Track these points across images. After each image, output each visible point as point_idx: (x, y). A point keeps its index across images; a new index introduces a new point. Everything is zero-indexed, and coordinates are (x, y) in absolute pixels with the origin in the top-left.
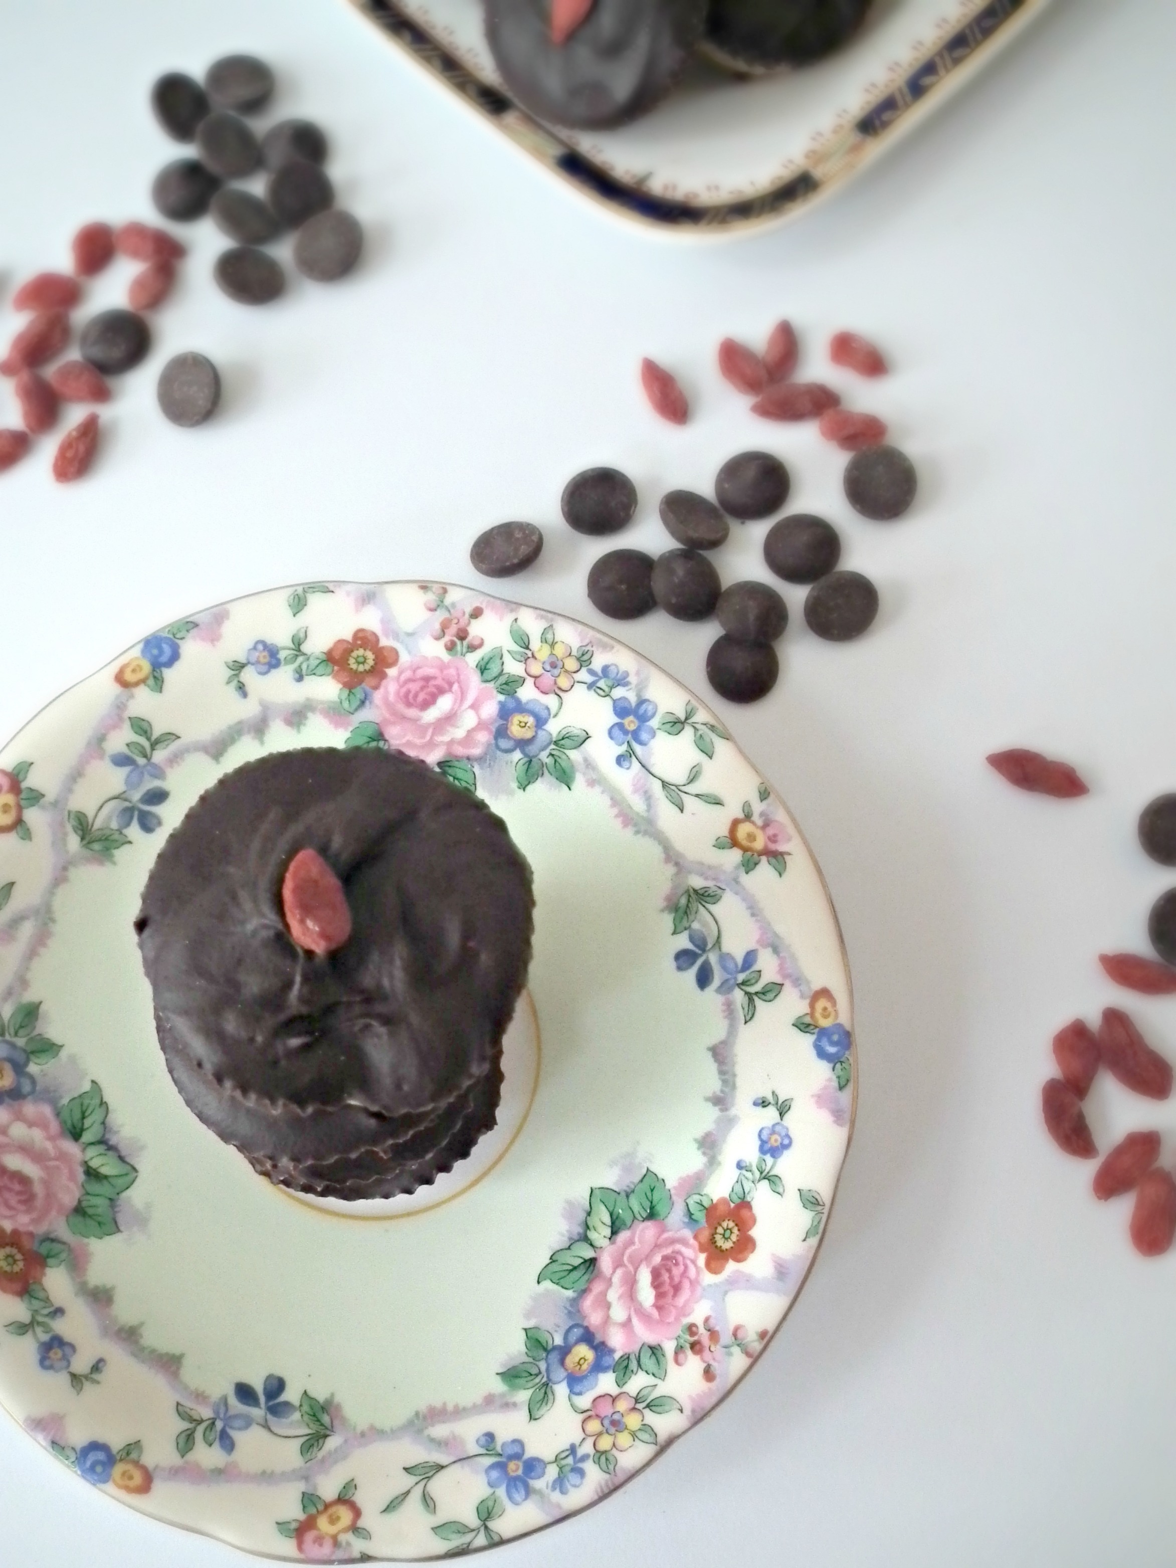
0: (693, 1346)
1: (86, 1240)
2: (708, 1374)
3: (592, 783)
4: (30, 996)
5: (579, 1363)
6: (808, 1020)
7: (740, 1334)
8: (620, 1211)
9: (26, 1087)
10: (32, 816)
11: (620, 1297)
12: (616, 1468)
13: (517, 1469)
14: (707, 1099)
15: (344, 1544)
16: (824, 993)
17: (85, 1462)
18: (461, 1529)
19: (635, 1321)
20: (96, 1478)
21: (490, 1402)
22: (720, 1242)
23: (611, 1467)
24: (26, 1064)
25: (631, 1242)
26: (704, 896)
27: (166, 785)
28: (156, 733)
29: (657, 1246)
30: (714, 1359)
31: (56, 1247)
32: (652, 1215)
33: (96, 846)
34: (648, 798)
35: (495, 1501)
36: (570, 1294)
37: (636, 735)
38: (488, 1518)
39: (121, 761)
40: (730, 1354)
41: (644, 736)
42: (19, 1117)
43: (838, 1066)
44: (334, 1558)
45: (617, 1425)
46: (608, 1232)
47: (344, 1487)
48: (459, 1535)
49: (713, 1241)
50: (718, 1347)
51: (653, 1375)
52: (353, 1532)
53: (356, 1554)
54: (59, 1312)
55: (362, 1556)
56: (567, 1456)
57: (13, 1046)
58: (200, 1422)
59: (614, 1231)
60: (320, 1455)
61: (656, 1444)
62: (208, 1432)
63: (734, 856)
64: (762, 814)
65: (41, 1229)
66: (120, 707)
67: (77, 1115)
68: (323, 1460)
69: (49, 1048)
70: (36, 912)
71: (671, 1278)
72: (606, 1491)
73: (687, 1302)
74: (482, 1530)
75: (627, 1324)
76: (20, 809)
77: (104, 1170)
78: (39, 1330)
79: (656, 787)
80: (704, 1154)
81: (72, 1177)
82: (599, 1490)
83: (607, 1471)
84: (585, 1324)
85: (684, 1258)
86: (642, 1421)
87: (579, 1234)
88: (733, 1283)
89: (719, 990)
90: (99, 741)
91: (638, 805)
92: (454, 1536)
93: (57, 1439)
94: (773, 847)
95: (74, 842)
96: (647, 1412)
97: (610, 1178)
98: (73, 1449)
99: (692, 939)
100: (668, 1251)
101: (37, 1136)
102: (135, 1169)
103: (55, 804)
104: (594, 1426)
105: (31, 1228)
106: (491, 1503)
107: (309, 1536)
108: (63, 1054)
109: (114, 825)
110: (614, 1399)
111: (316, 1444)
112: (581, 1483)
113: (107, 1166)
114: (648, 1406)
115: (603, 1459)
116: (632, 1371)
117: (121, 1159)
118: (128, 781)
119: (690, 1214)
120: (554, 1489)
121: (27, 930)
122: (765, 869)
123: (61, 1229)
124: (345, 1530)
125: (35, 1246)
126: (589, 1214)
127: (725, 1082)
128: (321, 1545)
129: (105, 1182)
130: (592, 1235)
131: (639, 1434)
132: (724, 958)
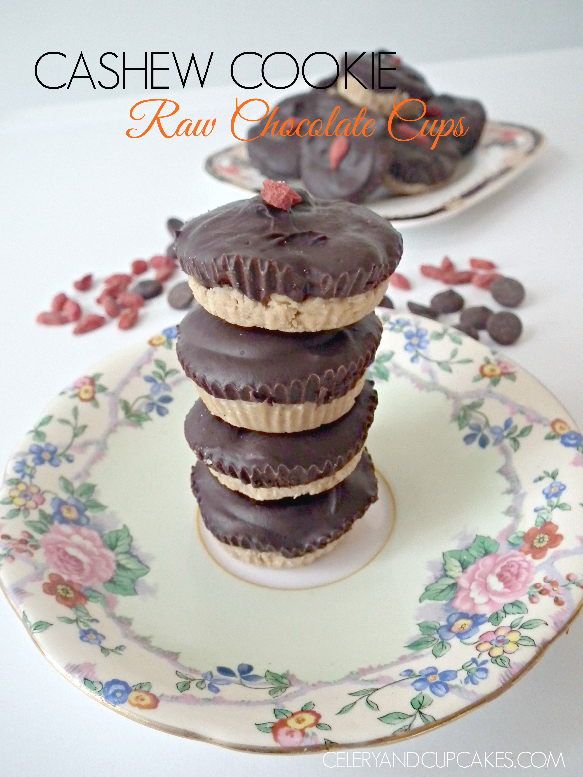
0: (540, 593)
1: (115, 595)
2: (557, 601)
3: (399, 375)
4: (90, 481)
5: (462, 627)
6: (553, 434)
7: (571, 578)
8: (465, 557)
9: (84, 521)
10: (100, 397)
11: (479, 594)
12: (510, 663)
13: (435, 678)
14: (503, 493)
15: (310, 734)
16: (558, 420)
17: (108, 691)
18: (402, 716)
19: (494, 599)
20: (116, 700)
21: (403, 659)
22: (537, 545)
23: (507, 664)
24: (86, 510)
25: (477, 569)
26: (474, 406)
27: (171, 394)
28: (168, 368)
29: (495, 565)
30: (559, 594)
31: (95, 594)
32: (487, 553)
33: (133, 419)
34: (431, 373)
35: (424, 697)
36: (444, 602)
37: (419, 346)
38: (421, 707)
39: (149, 379)
40: (569, 589)
41: (423, 344)
42: (78, 533)
43: (580, 448)
44: (303, 745)
45: (503, 642)
46: (461, 569)
47: (305, 705)
48: (400, 720)
49: (532, 547)
50: (559, 587)
51: (518, 613)
52: (316, 726)
53: (321, 741)
54: (96, 621)
55: (326, 742)
56: (471, 664)
57: (78, 501)
58: (195, 680)
59: (464, 567)
60: (284, 694)
61: (535, 645)
62: (199, 684)
63: (486, 381)
64: (496, 360)
65: (87, 584)
66: (150, 354)
67: (113, 539)
68: (286, 696)
69: (98, 506)
70: (98, 443)
71: (512, 574)
72: (507, 679)
73: (527, 578)
74: (418, 714)
75: (490, 601)
76: (94, 393)
77: (129, 566)
78: (81, 625)
79: (435, 367)
80: (511, 516)
81: (108, 566)
82: (502, 679)
83: (504, 666)
84: (460, 611)
85: (516, 562)
86: (520, 635)
87: (441, 575)
88: (555, 557)
89: (495, 444)
90: (138, 369)
91: (426, 378)
92: (397, 721)
93: (88, 677)
94: (505, 371)
95: (121, 414)
96: (522, 631)
97: (454, 545)
98: (100, 683)
99: (471, 428)
100: (505, 563)
101: (88, 544)
102: (148, 567)
103: (113, 394)
104: (486, 646)
105: (80, 582)
106: (421, 699)
107: (282, 731)
108: (107, 511)
109: (144, 410)
110: (495, 632)
111: (280, 691)
112: (487, 676)
113: (131, 564)
114: (521, 627)
115: (499, 660)
116: (502, 617)
117: (140, 562)
118: (152, 390)
119: (512, 544)
120: (466, 682)
121: (92, 450)
122: (504, 381)
123: (100, 587)
124: (311, 726)
125: (82, 590)
126: (445, 564)
127: (512, 482)
128: (292, 736)
129: (129, 572)
130: (450, 573)
131: (521, 642)
132: (493, 430)
